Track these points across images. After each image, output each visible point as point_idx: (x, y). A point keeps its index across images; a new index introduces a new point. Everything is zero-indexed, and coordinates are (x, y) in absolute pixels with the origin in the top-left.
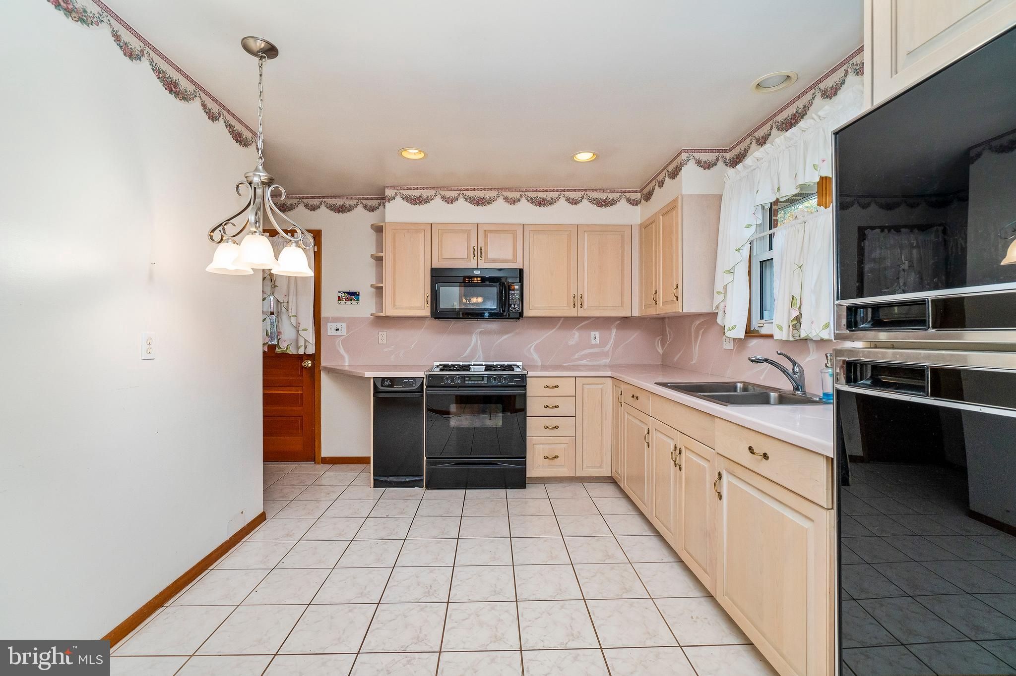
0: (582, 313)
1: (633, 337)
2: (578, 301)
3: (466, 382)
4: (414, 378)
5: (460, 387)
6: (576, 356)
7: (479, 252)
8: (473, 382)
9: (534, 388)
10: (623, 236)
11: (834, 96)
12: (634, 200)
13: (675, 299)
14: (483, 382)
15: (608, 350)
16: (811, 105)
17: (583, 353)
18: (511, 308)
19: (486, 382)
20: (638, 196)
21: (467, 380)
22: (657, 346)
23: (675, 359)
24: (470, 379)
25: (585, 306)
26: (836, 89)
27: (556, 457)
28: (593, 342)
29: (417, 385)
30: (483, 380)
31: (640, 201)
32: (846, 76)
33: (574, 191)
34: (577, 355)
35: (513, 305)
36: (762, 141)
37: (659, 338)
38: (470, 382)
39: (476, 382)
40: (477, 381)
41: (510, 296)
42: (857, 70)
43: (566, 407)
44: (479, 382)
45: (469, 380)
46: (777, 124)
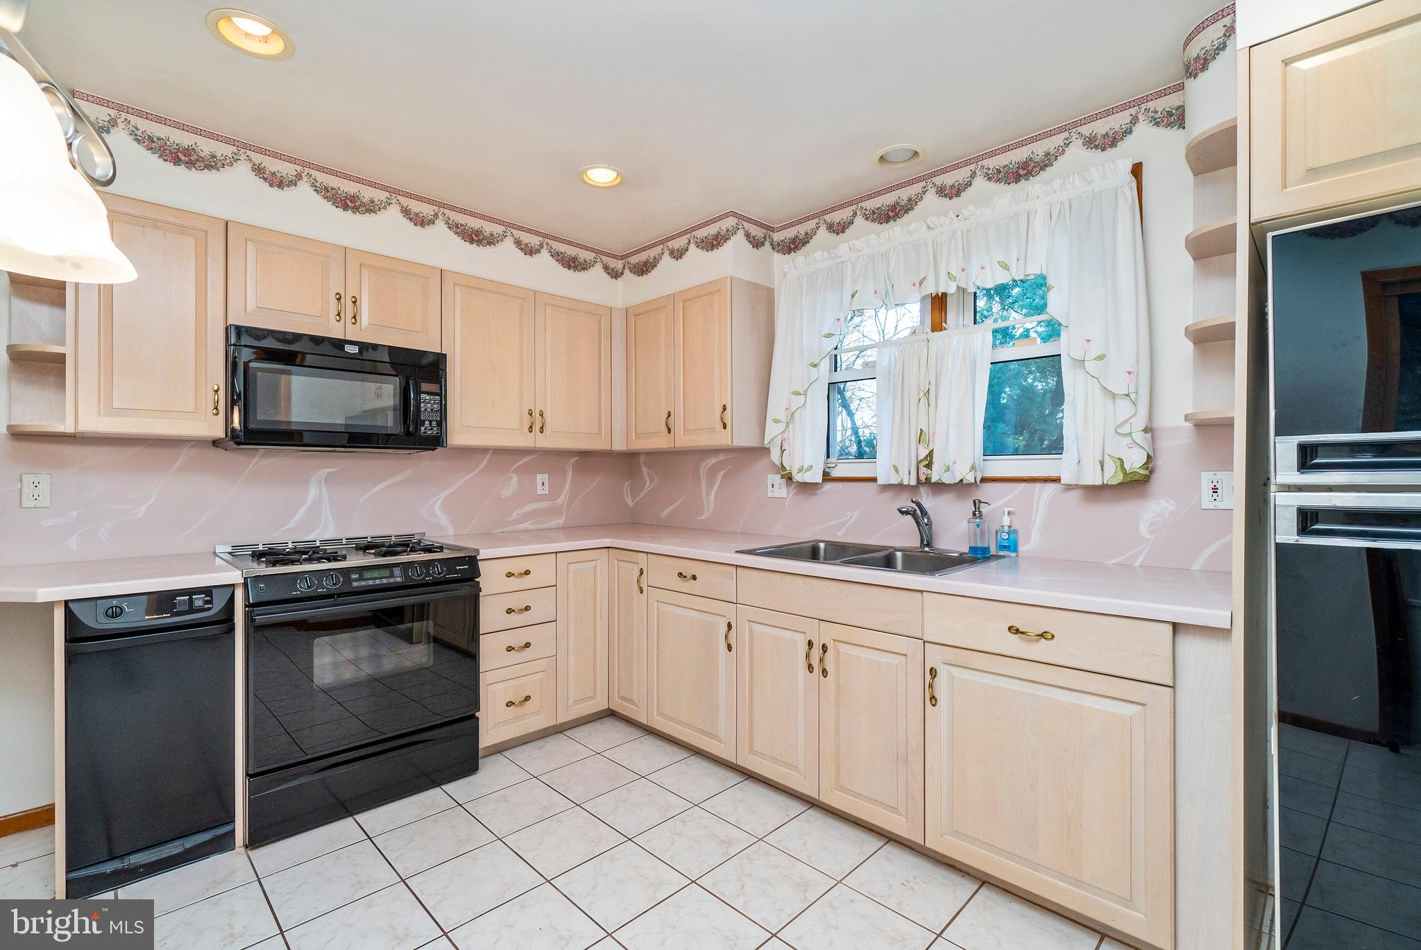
0: (543, 442)
1: (595, 483)
2: (536, 421)
3: (355, 584)
4: (208, 591)
5: (339, 595)
6: (514, 516)
7: (346, 304)
8: (371, 582)
9: (490, 579)
10: (600, 321)
11: (956, 197)
12: (612, 269)
13: (719, 426)
14: (392, 580)
15: (562, 505)
16: (920, 200)
17: (525, 509)
18: (423, 428)
19: (399, 580)
20: (619, 265)
21: (356, 580)
22: (625, 497)
23: (664, 514)
24: (361, 576)
25: (547, 429)
26: (959, 189)
27: (527, 698)
28: (540, 491)
29: (218, 605)
30: (392, 576)
31: (622, 273)
32: (974, 177)
33: (529, 231)
34: (514, 514)
35: (427, 422)
36: (839, 229)
37: (628, 482)
38: (363, 583)
39: (378, 582)
40: (381, 578)
41: (422, 405)
42: (988, 175)
43: (542, 607)
44: (385, 581)
45: (361, 579)
46: (864, 211)
